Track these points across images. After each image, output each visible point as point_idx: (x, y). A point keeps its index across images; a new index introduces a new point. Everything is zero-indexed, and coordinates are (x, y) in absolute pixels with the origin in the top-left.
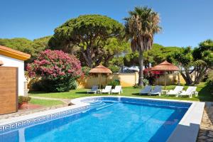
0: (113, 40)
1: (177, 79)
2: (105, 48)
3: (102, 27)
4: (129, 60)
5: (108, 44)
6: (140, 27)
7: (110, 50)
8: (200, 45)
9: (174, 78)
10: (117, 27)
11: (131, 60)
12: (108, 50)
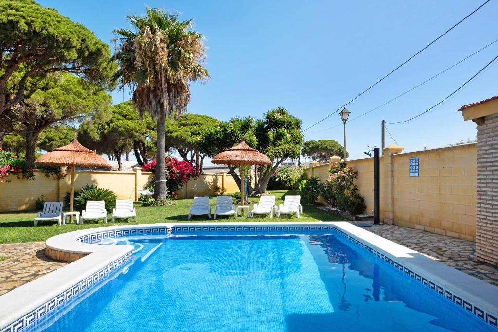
0: (69, 78)
1: (219, 184)
2: (37, 98)
3: (51, 38)
4: (96, 136)
5: (45, 89)
6: (163, 59)
7: (53, 105)
8: (268, 117)
9: (215, 181)
10: (93, 48)
11: (103, 136)
12: (44, 105)
